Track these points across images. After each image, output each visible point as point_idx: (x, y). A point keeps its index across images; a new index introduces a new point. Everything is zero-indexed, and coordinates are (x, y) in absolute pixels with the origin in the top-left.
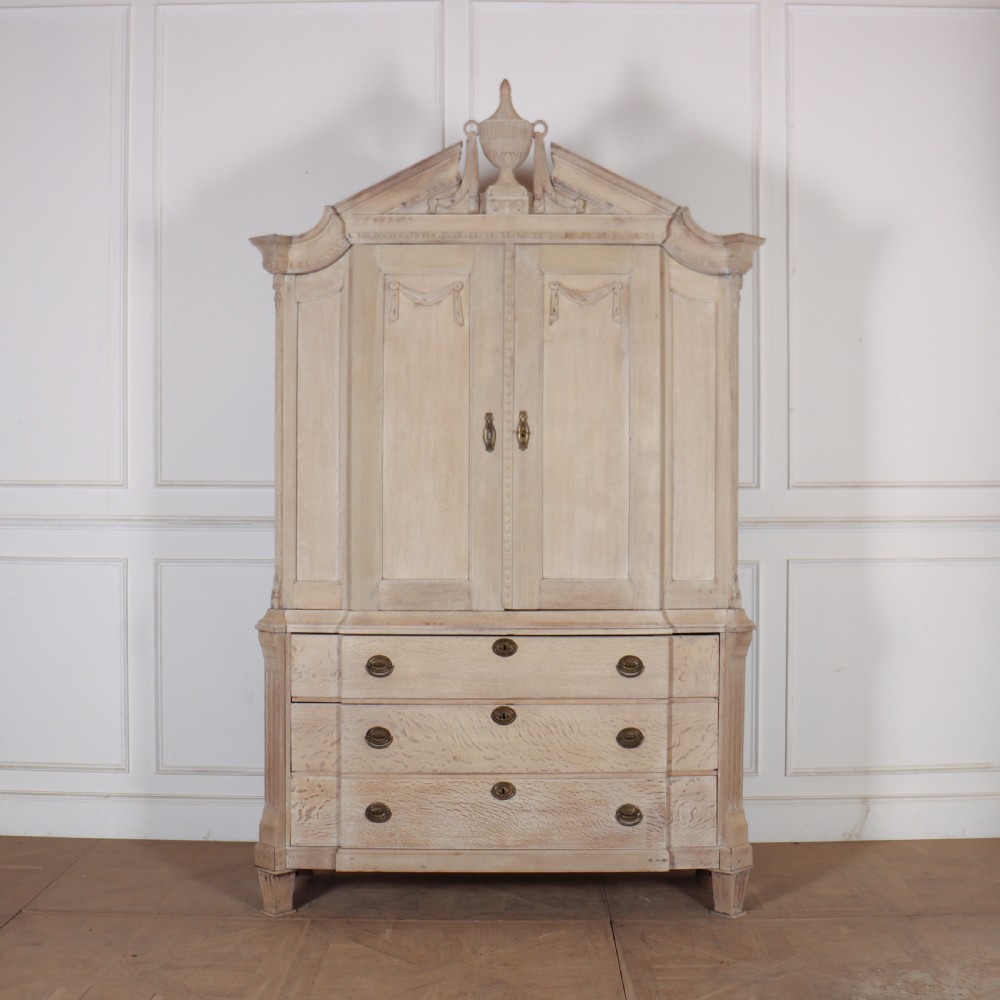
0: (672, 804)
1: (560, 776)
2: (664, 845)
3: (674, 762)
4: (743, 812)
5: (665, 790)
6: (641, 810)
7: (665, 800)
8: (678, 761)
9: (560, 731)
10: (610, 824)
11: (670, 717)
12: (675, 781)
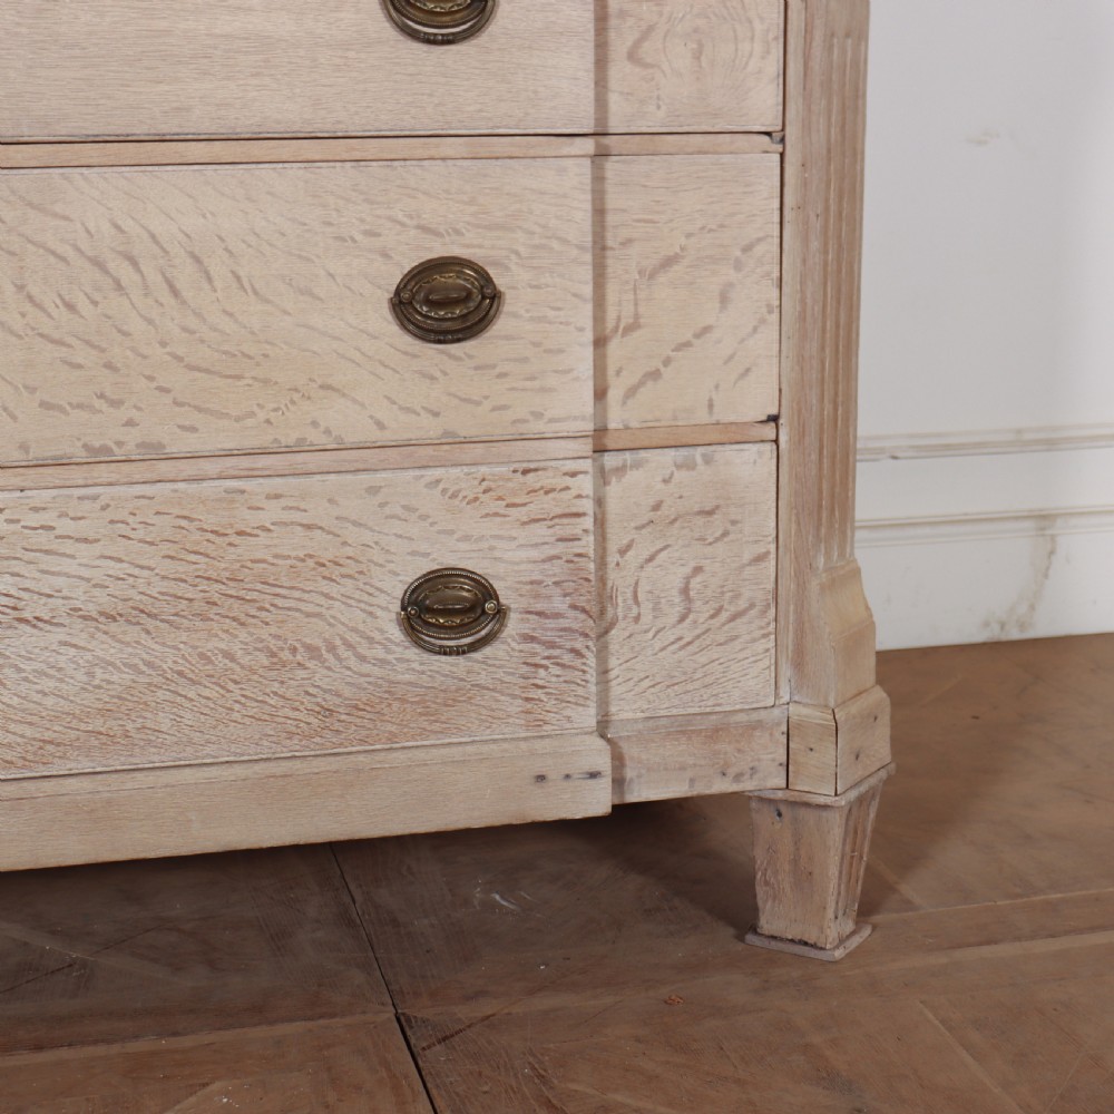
0: (612, 558)
1: (165, 468)
2: (588, 716)
3: (614, 395)
4: (856, 573)
5: (588, 506)
6: (497, 585)
7: (588, 544)
8: (631, 392)
9: (154, 278)
10: (379, 652)
11: (599, 212)
12: (620, 470)
